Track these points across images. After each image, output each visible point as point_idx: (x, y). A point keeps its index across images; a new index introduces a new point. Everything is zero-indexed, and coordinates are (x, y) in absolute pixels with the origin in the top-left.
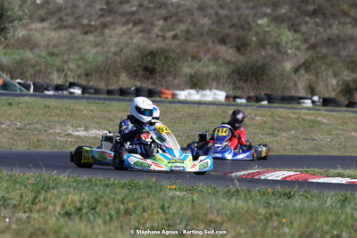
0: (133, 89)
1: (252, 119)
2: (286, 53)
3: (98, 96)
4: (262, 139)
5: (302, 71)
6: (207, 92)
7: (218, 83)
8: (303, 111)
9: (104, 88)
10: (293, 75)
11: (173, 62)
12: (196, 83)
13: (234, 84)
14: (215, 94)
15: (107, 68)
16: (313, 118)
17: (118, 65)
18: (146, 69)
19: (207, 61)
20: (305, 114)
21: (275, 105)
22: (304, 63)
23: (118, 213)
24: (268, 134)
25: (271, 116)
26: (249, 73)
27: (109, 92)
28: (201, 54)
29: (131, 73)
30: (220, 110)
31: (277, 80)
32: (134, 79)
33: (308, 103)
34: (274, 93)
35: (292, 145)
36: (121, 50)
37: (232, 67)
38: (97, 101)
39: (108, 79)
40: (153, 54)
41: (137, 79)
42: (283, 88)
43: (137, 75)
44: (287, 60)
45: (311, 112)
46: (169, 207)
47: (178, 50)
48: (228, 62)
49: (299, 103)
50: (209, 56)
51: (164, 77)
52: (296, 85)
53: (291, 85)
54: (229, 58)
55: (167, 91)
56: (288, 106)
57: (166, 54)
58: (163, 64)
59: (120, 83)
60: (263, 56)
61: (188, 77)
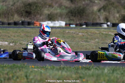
0: (20, 22)
1: (78, 34)
2: (94, 2)
3: (4, 26)
4: (82, 44)
5: (102, 11)
6: (57, 22)
7: (62, 18)
8: (102, 30)
9: (7, 22)
10: (98, 13)
11: (39, 8)
12: (51, 18)
13: (69, 18)
14: (60, 23)
15: (8, 12)
16: (107, 33)
17: (13, 11)
18: (27, 12)
19: (56, 7)
20: (104, 31)
21: (89, 27)
22: (103, 7)
23: (5, 80)
24: (85, 41)
25: (86, 32)
26: (77, 12)
27: (9, 24)
28: (54, 4)
29: (19, 14)
30: (62, 30)
31: (90, 15)
32: (21, 17)
33: (105, 26)
34: (89, 22)
35: (96, 46)
36: (14, 4)
37: (68, 10)
38: (3, 28)
39: (8, 17)
40: (30, 5)
41: (23, 17)
42: (93, 19)
43: (22, 15)
44: (95, 6)
45: (106, 30)
46: (29, 76)
47: (42, 3)
48: (66, 8)
49: (101, 26)
50: (57, 5)
51: (35, 16)
52: (99, 17)
53: (97, 17)
54: (67, 5)
55: (37, 23)
56: (95, 27)
57: (36, 4)
58: (35, 9)
59: (14, 19)
60: (83, 4)
61: (47, 15)
